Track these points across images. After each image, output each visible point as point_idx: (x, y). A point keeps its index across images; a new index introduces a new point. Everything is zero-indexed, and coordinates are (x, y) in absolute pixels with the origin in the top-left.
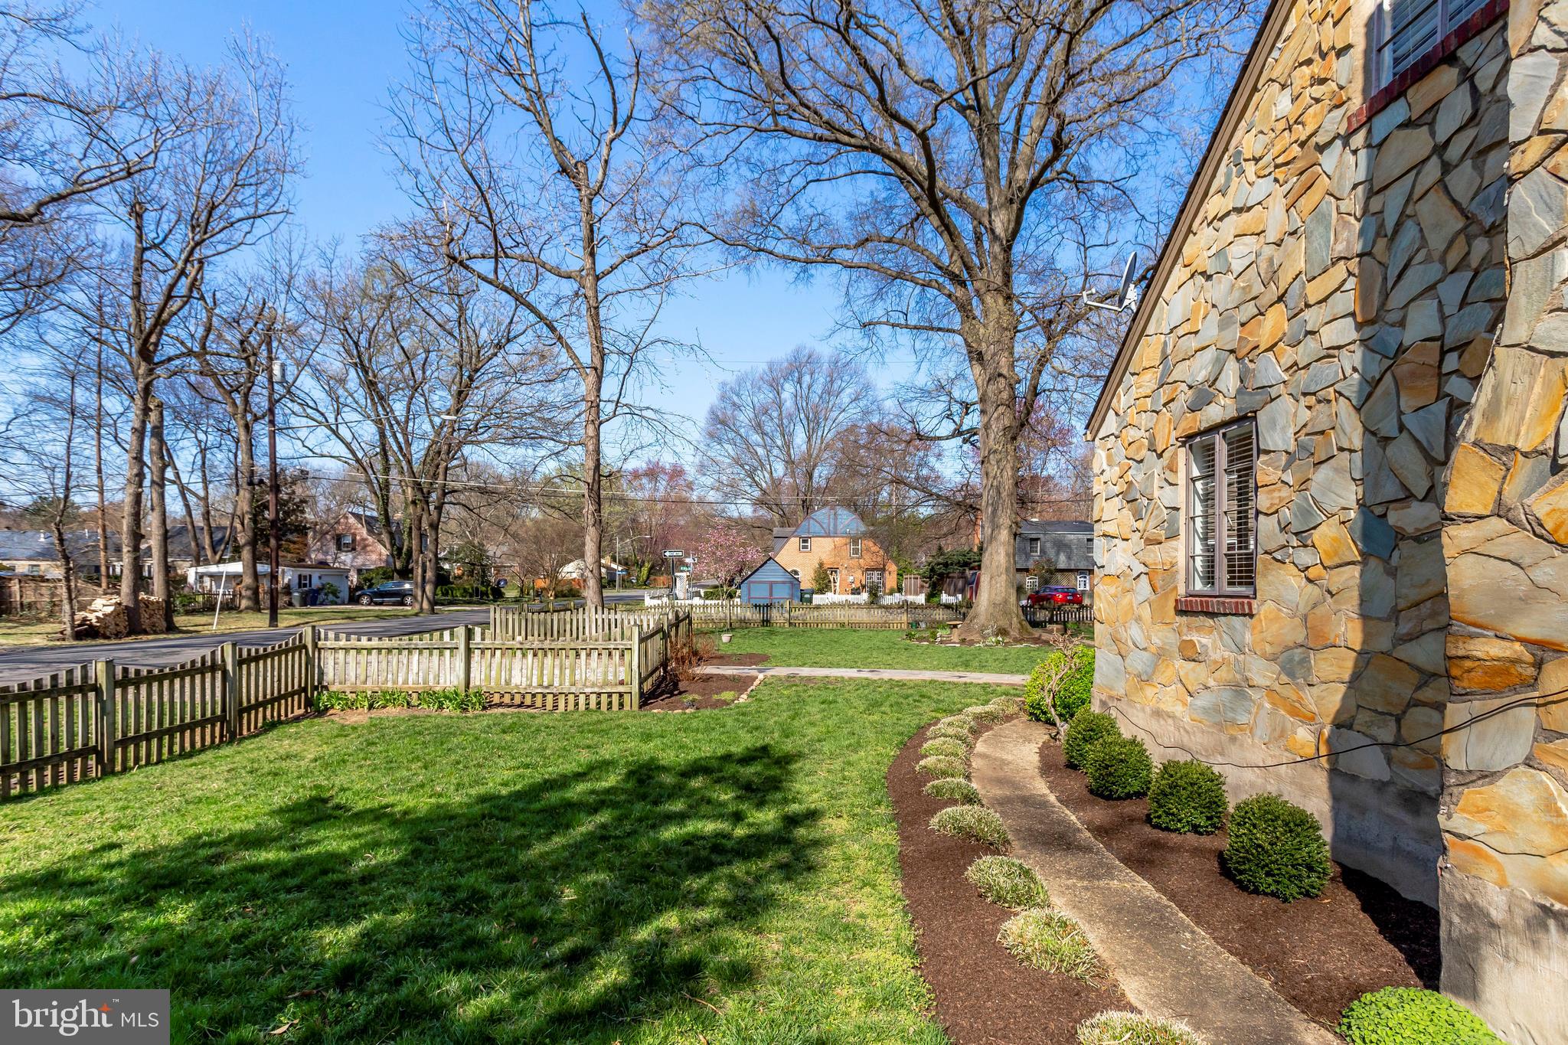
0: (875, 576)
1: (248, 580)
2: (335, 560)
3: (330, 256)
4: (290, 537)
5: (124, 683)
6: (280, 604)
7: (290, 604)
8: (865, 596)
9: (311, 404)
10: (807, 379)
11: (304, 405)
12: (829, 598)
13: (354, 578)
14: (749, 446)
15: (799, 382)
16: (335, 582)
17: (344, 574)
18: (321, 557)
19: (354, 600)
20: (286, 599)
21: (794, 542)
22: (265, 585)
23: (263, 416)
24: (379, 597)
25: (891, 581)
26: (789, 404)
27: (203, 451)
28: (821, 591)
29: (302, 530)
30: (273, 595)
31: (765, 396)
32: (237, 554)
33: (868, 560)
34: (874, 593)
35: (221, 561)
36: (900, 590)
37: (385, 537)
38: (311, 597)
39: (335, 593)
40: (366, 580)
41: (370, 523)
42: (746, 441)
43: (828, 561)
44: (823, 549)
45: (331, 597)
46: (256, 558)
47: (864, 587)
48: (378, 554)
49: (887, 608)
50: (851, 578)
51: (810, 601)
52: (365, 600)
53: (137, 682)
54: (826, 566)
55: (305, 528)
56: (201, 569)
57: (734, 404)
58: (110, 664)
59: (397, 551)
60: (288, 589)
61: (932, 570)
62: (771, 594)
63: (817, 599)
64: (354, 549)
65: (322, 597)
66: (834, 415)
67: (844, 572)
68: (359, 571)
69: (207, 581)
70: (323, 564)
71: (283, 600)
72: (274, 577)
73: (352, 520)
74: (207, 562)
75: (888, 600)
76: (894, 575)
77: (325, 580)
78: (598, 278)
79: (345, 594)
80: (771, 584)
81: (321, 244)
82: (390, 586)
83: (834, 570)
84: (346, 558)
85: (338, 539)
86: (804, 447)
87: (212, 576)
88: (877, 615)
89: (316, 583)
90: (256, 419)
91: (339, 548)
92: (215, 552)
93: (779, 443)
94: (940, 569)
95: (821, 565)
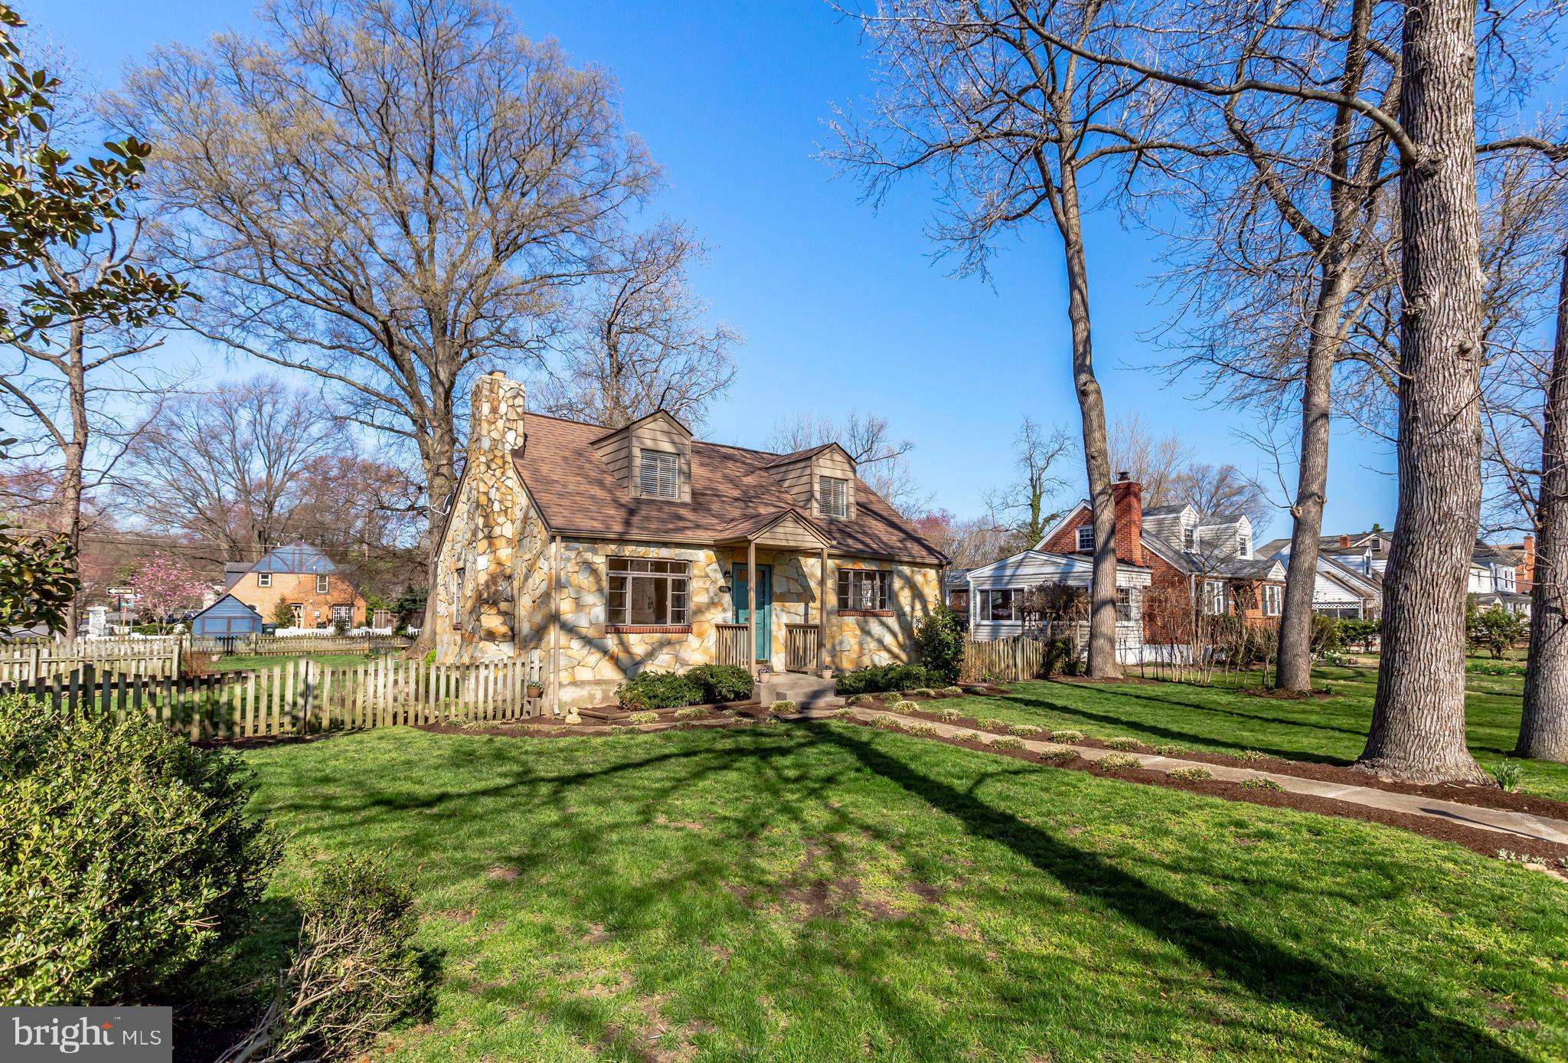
0: (343, 612)
8: (331, 630)
10: (267, 409)
12: (291, 631)
14: (189, 470)
15: (260, 410)
21: (251, 578)
25: (359, 614)
26: (244, 433)
28: (283, 625)
31: (215, 418)
33: (336, 596)
34: (341, 627)
36: (369, 624)
42: (184, 462)
43: (291, 596)
44: (285, 585)
47: (330, 621)
49: (352, 638)
50: (317, 613)
51: (273, 633)
54: (288, 602)
57: (173, 423)
61: (401, 606)
62: (229, 628)
63: (279, 632)
66: (301, 446)
67: (310, 607)
75: (355, 632)
76: (363, 611)
80: (229, 619)
83: (298, 606)
86: (264, 475)
88: (342, 644)
93: (230, 467)
94: (408, 605)
95: (283, 600)
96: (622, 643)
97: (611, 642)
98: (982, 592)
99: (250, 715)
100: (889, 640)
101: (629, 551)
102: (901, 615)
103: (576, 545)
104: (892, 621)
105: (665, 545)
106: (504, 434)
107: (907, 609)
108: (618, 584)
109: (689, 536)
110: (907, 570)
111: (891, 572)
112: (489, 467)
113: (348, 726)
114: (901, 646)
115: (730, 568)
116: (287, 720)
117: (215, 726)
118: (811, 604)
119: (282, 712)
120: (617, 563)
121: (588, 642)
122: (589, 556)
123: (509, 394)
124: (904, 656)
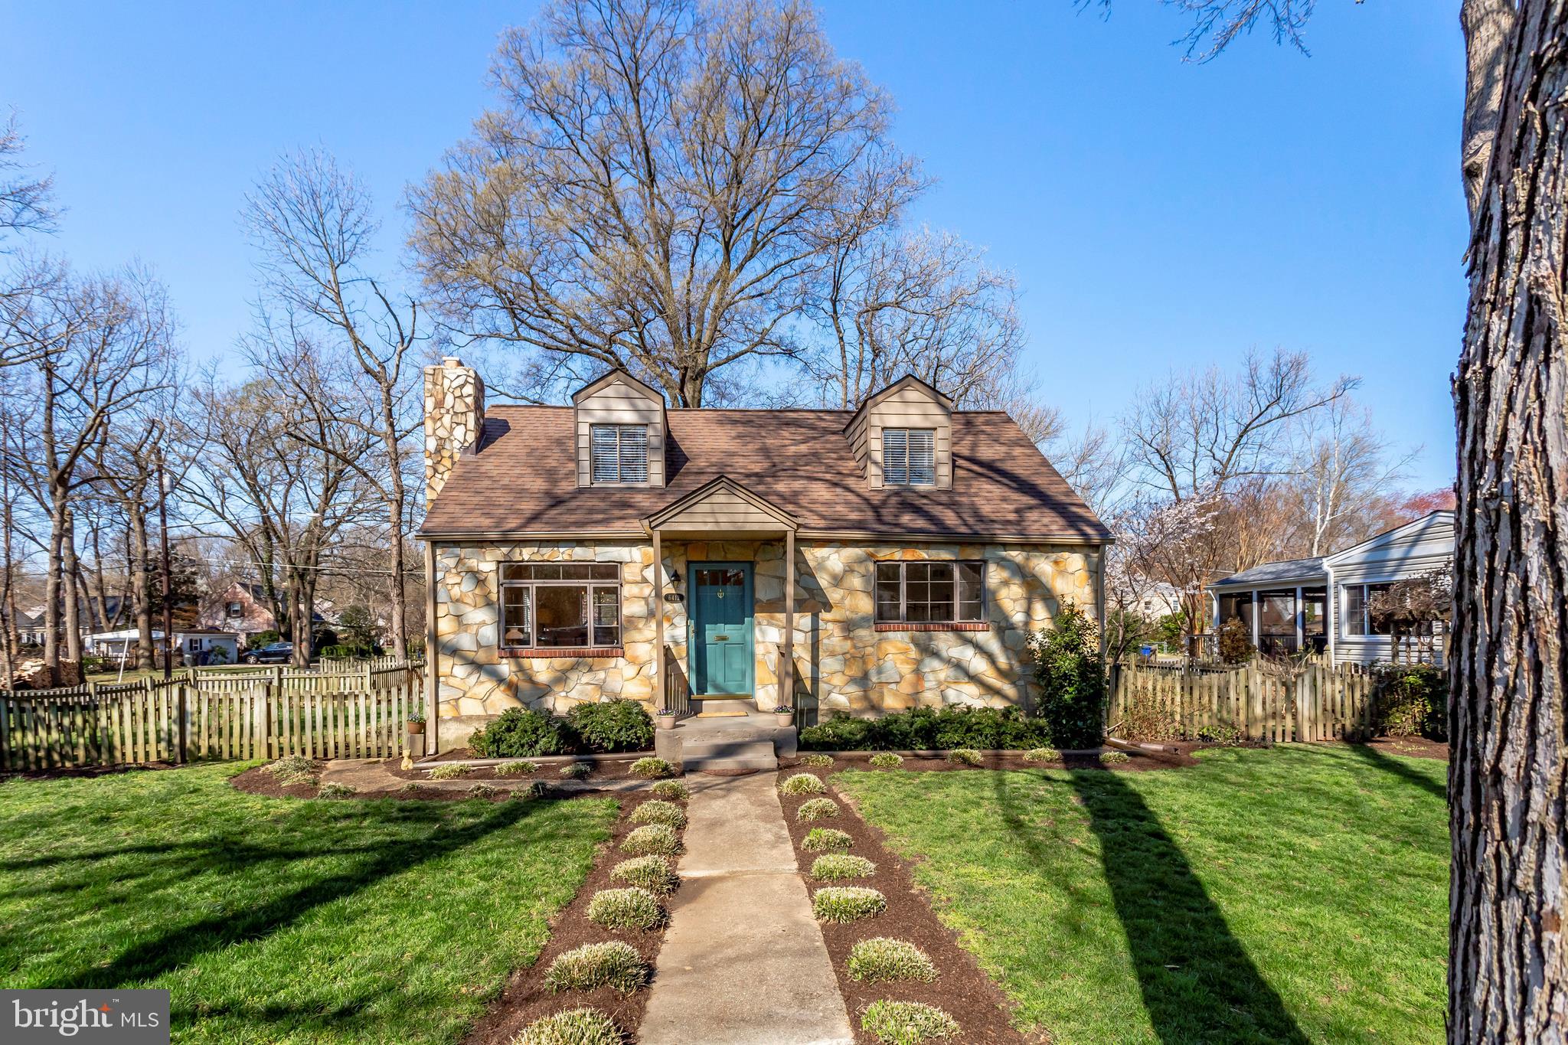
1: (144, 643)
2: (225, 624)
3: (211, 373)
4: (181, 605)
5: (100, 693)
6: (174, 664)
7: (182, 664)
9: (199, 491)
11: (192, 493)
13: (243, 639)
16: (224, 645)
17: (234, 638)
18: (210, 623)
19: (242, 660)
20: (179, 659)
22: (159, 649)
23: (154, 508)
24: (265, 657)
27: (95, 531)
29: (193, 599)
30: (168, 658)
32: (131, 621)
35: (115, 628)
37: (271, 605)
38: (202, 658)
39: (224, 654)
40: (254, 642)
41: (256, 591)
45: (220, 658)
46: (151, 625)
48: (263, 618)
52: (252, 659)
53: (106, 693)
55: (196, 597)
56: (96, 636)
58: (95, 685)
59: (281, 618)
60: (180, 651)
64: (243, 615)
65: (212, 658)
68: (248, 635)
69: (103, 647)
70: (213, 630)
71: (175, 661)
72: (167, 641)
73: (239, 588)
74: (101, 630)
77: (215, 643)
78: (396, 440)
79: (234, 655)
81: (203, 364)
82: (275, 647)
84: (236, 624)
85: (228, 606)
87: (109, 642)
89: (206, 646)
90: (147, 509)
91: (228, 614)
92: (109, 620)
96: (521, 669)
97: (506, 668)
98: (1350, 588)
99: (129, 741)
100: (979, 665)
101: (526, 554)
102: (1003, 627)
103: (457, 551)
104: (987, 638)
105: (581, 542)
106: (452, 429)
107: (1018, 618)
108: (515, 596)
109: (617, 529)
110: (1017, 556)
111: (985, 562)
112: (436, 471)
113: (226, 755)
114: (1002, 674)
115: (682, 570)
116: (163, 745)
117: (98, 749)
118: (824, 615)
119: (159, 740)
120: (515, 571)
121: (477, 666)
122: (473, 563)
123: (455, 384)
124: (1009, 690)
